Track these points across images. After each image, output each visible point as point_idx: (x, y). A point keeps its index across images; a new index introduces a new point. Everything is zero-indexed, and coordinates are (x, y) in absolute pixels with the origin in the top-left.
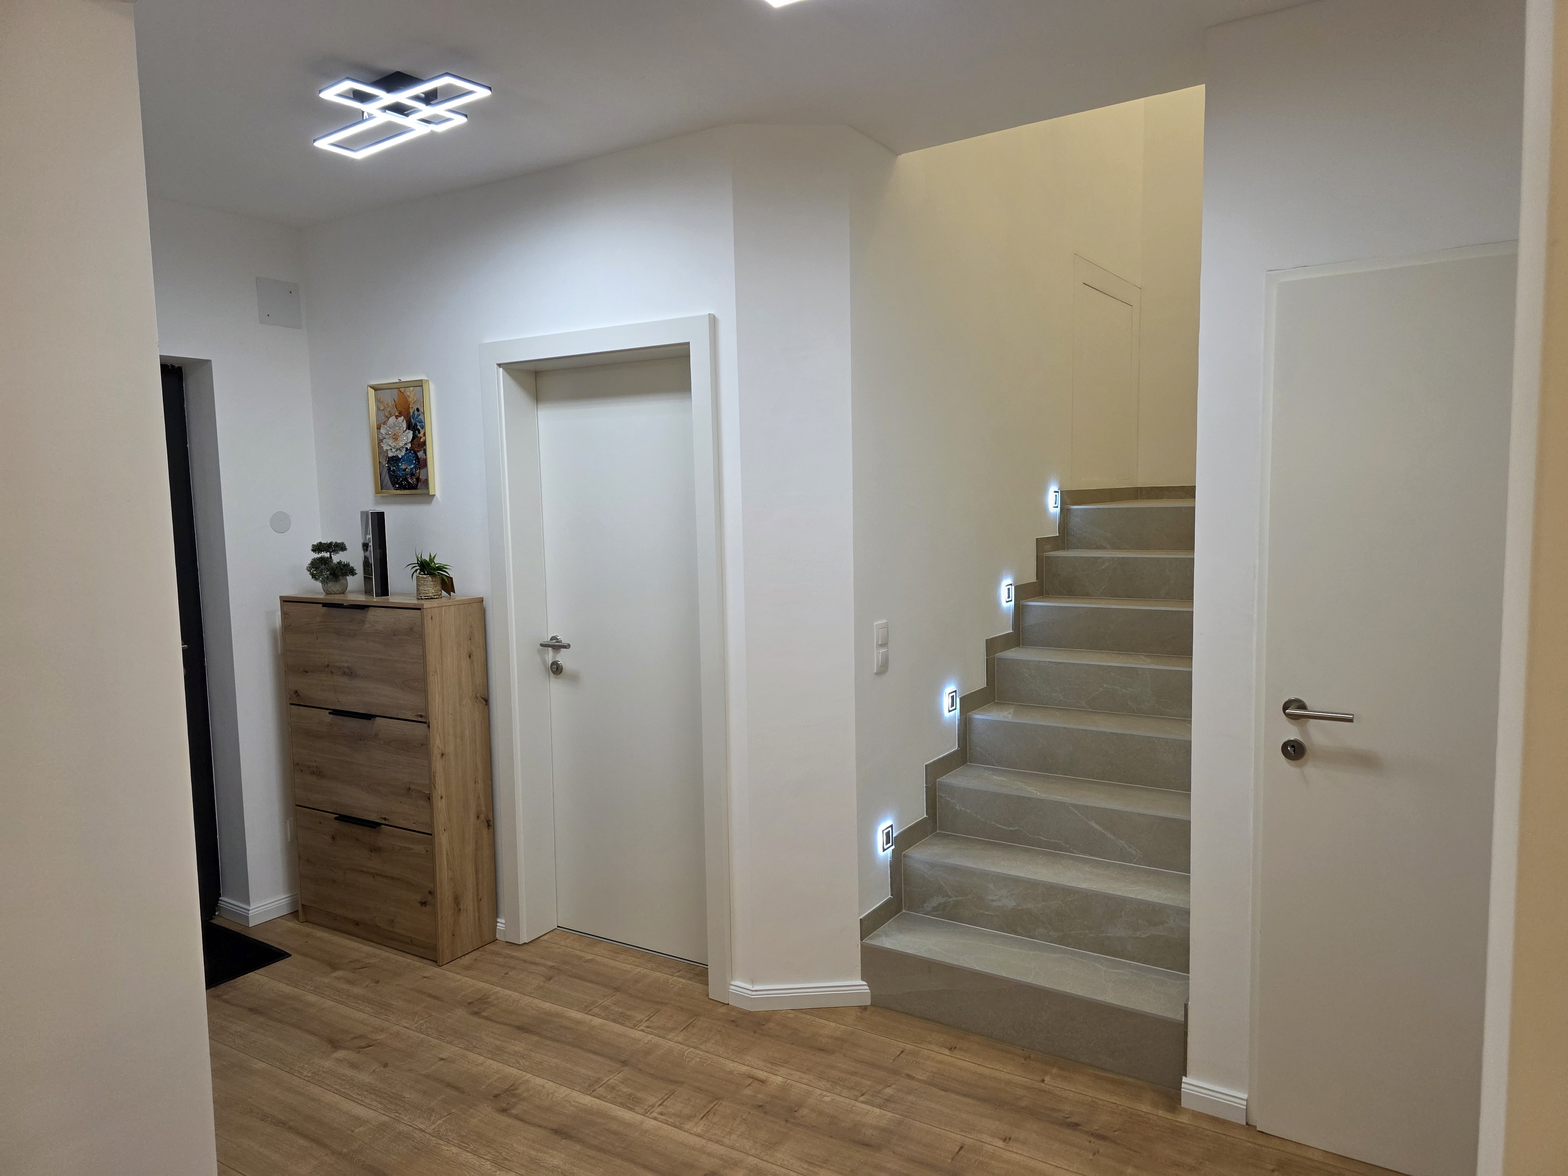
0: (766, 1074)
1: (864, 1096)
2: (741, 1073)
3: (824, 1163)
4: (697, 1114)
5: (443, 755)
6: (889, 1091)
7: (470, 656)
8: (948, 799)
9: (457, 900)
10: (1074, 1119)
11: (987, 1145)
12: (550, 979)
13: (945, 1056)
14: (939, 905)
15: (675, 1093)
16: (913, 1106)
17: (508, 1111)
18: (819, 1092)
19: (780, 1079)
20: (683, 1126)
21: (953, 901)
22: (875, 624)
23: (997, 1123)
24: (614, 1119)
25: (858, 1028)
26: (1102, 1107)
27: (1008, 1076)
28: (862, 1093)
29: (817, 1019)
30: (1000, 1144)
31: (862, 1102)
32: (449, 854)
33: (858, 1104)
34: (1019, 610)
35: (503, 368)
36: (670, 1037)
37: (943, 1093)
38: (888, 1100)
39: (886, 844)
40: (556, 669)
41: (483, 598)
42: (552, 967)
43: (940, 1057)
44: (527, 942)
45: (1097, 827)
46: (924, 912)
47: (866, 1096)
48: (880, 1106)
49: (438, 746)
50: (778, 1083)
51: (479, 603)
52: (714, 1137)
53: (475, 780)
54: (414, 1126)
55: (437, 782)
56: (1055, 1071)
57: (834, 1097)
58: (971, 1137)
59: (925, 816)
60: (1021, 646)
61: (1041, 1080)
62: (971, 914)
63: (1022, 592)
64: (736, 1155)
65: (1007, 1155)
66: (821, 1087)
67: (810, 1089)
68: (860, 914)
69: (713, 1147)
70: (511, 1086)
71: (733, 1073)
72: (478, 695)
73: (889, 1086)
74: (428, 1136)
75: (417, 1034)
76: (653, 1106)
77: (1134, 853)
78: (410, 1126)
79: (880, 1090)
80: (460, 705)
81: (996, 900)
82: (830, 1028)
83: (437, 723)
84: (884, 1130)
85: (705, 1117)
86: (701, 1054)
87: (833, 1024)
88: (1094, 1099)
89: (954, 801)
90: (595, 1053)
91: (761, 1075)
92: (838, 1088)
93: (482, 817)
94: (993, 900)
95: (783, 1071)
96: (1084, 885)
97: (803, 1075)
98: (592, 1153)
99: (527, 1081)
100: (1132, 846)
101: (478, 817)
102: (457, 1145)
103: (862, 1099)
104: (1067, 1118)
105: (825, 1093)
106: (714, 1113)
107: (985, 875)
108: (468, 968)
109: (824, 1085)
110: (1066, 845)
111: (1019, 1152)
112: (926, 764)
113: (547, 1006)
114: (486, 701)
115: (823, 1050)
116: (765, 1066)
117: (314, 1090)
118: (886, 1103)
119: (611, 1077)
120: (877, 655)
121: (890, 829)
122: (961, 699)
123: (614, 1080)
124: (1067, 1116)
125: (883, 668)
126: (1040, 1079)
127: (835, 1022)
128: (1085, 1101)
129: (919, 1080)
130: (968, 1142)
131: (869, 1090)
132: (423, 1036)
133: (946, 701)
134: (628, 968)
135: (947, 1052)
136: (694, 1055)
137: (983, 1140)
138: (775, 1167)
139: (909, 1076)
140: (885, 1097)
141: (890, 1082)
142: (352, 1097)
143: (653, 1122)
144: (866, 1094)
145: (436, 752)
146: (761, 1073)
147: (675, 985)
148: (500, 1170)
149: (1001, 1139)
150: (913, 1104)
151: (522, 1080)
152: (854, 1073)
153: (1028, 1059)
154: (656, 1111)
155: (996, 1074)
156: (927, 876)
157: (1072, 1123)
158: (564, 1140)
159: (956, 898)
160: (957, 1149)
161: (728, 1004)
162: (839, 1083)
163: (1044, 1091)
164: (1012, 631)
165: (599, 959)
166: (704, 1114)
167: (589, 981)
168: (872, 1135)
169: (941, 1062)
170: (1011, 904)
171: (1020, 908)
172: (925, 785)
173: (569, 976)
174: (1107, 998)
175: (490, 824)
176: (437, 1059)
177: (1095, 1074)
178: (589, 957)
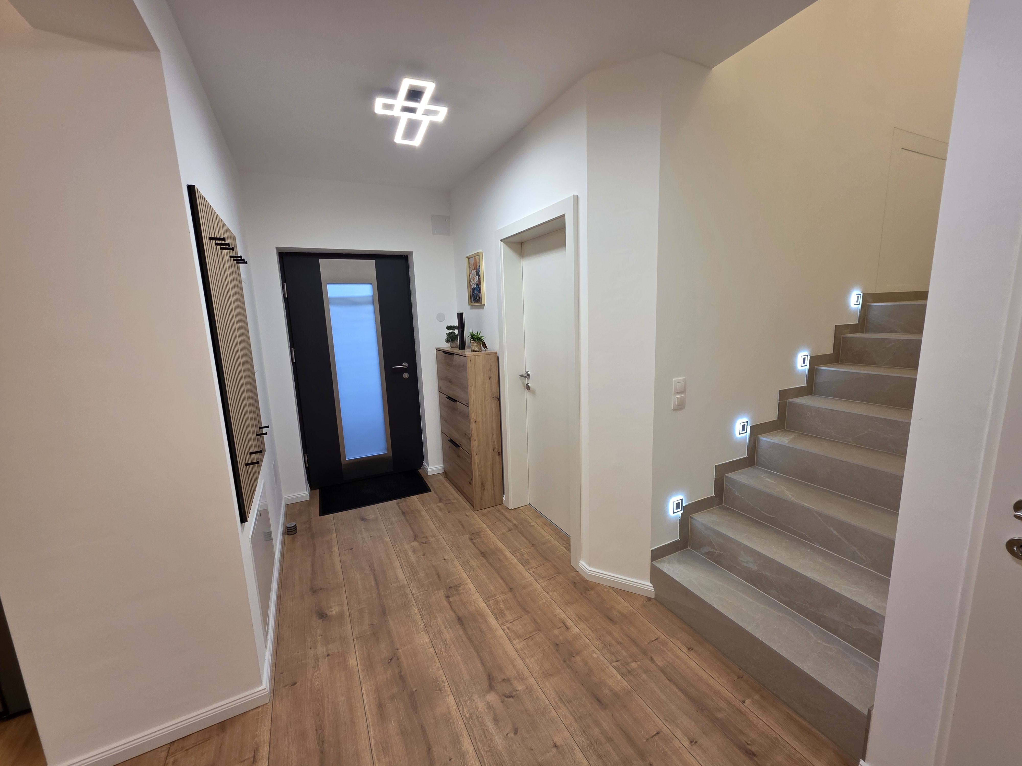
0: (572, 624)
1: (617, 662)
2: (560, 618)
3: (568, 703)
4: (524, 636)
5: (476, 422)
6: (634, 665)
7: (490, 379)
8: (731, 487)
9: (483, 485)
10: (754, 749)
11: (677, 740)
12: (510, 531)
13: (682, 652)
14: (709, 552)
15: (522, 618)
16: (643, 683)
17: (449, 598)
18: (593, 648)
19: (577, 630)
20: (513, 641)
21: (717, 553)
22: (674, 380)
23: (693, 724)
24: (486, 621)
25: (639, 612)
26: (782, 747)
27: (718, 687)
28: (617, 660)
29: (619, 598)
30: (686, 743)
31: (614, 667)
32: (479, 465)
33: (611, 668)
34: (812, 372)
35: (503, 242)
36: (540, 582)
37: (667, 682)
38: (629, 672)
39: (676, 509)
40: (528, 387)
41: (497, 352)
42: (515, 525)
43: (679, 652)
44: (513, 508)
45: (835, 532)
46: (701, 553)
47: (618, 663)
48: (623, 674)
49: (473, 418)
50: (575, 633)
51: (495, 355)
52: (523, 655)
53: (492, 434)
54: (412, 591)
55: (473, 433)
56: (757, 697)
57: (599, 656)
58: (669, 727)
59: (714, 495)
60: (813, 395)
61: (743, 701)
62: (728, 564)
63: (815, 361)
64: (527, 673)
65: (687, 756)
66: (596, 645)
67: (590, 644)
68: (651, 547)
69: (519, 662)
70: (459, 584)
71: (556, 616)
72: (494, 396)
73: (636, 662)
74: (413, 599)
75: (445, 543)
76: (507, 622)
77: (864, 558)
78: (411, 590)
79: (629, 663)
80: (484, 400)
81: (744, 562)
82: (623, 606)
83: (473, 408)
84: (615, 694)
85: (526, 640)
86: (548, 598)
87: (626, 604)
88: (778, 737)
89: (734, 489)
90: (502, 579)
91: (570, 623)
92: (605, 650)
93: (496, 450)
94: (742, 561)
95: (582, 625)
96: (809, 574)
97: (591, 633)
98: (465, 639)
99: (467, 584)
100: (863, 553)
101: (494, 450)
102: (419, 608)
103: (615, 664)
104: (748, 744)
105: (596, 651)
106: (532, 639)
107: (740, 544)
108: (484, 515)
109: (598, 644)
110: (810, 538)
111: (698, 758)
112: (716, 465)
113: (500, 545)
114: (499, 399)
115: (611, 620)
116: (574, 618)
117: (394, 557)
118: (627, 673)
119: (501, 596)
120: (675, 399)
121: (680, 501)
122: (751, 427)
123: (500, 597)
124: (749, 742)
125: (680, 406)
126: (742, 699)
127: (628, 603)
128: (770, 734)
129: (657, 665)
130: (665, 730)
131: (622, 659)
132: (446, 545)
133: (738, 427)
134: (545, 535)
135: (685, 650)
136: (545, 597)
137: (676, 735)
138: (540, 691)
139: (652, 660)
140: (629, 669)
141: (638, 659)
142: (403, 566)
143: (502, 632)
144: (619, 662)
145: (472, 420)
146: (570, 621)
147: (560, 552)
148: (425, 631)
149: (689, 739)
150: (644, 682)
151: (465, 582)
152: (620, 643)
153: (740, 678)
154: (507, 626)
155: (711, 681)
156: (703, 533)
157: (750, 751)
158: (459, 625)
159: (720, 552)
160: (654, 733)
161: (578, 572)
162: (608, 647)
163: (740, 711)
164: (805, 385)
165: (536, 526)
166: (527, 637)
167: (525, 537)
168: (606, 695)
169: (677, 657)
170: (754, 568)
171: (760, 573)
172: (714, 477)
173: (519, 532)
174: (805, 667)
175: (500, 454)
176: (443, 558)
177: (788, 713)
178: (533, 524)
